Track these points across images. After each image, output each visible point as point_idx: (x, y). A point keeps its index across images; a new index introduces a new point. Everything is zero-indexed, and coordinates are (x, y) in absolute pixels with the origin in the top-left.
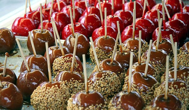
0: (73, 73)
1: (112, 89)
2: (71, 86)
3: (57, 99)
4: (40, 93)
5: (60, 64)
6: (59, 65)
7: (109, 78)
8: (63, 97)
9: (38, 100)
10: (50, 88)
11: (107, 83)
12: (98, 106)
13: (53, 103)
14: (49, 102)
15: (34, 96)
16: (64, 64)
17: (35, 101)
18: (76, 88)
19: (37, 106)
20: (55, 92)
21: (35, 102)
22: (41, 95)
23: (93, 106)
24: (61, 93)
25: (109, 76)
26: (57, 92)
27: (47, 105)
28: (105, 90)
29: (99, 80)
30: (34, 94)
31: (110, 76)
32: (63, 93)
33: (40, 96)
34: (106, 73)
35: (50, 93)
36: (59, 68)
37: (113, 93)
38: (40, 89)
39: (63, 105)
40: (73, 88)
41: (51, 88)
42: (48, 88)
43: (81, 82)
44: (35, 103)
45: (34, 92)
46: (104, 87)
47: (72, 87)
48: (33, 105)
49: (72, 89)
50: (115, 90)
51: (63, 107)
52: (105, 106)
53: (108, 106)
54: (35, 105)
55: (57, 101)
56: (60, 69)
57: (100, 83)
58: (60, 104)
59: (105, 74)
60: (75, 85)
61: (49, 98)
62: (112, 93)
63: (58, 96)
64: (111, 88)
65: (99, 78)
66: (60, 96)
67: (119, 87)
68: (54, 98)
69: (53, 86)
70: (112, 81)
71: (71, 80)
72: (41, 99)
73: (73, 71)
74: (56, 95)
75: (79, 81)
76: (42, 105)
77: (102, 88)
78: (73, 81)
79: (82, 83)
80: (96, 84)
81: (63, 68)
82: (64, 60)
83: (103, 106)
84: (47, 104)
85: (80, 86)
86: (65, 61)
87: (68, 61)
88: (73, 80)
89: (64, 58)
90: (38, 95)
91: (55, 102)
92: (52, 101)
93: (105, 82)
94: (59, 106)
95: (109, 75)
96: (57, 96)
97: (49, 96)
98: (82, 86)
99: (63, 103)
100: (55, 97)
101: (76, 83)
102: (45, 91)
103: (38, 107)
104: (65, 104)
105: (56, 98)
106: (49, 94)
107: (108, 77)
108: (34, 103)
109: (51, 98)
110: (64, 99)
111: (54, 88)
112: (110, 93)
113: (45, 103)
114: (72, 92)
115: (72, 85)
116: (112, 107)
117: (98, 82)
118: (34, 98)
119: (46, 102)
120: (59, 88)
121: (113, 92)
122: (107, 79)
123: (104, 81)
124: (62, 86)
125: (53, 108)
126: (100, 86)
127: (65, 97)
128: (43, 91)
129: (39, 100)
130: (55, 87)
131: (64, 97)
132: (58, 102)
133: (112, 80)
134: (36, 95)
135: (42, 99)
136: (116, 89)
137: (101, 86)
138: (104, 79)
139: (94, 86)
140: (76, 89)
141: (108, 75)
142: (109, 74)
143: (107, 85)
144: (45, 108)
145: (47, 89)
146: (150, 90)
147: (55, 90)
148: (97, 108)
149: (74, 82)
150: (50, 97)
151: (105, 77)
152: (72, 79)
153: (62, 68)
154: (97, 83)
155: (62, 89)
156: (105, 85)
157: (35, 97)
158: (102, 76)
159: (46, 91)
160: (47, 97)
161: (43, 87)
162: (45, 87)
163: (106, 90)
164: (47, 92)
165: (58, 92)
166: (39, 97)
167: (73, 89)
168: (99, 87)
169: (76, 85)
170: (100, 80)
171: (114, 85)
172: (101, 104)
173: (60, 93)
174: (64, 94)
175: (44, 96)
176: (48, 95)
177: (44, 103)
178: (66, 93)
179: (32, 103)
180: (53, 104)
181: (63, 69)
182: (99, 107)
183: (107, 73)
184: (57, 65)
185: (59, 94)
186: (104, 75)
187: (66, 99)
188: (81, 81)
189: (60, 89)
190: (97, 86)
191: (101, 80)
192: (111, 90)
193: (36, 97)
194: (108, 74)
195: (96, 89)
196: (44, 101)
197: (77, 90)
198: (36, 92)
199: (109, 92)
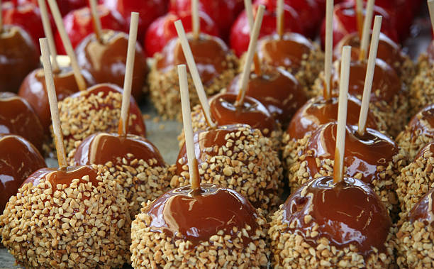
0: (128, 138)
1: (258, 180)
2: (127, 177)
3: (92, 221)
4: (33, 206)
5: (76, 116)
6: (73, 120)
7: (247, 147)
8: (110, 213)
9: (29, 227)
10: (65, 185)
11: (242, 161)
12: (239, 235)
13: (79, 234)
14: (66, 232)
15: (14, 215)
16: (88, 115)
17: (19, 232)
18: (143, 183)
19: (25, 248)
20: (84, 197)
21: (19, 235)
22: (37, 212)
23: (223, 236)
24: (104, 199)
25: (246, 139)
26: (89, 198)
27: (61, 243)
28: (240, 184)
29: (217, 154)
30: (14, 210)
31: (248, 141)
32: (109, 202)
33: (35, 215)
34: (236, 131)
35: (67, 201)
36: (74, 128)
37: (262, 192)
38: (31, 193)
39: (111, 239)
40: (133, 185)
41: (68, 186)
42: (59, 186)
43: (157, 165)
44: (19, 239)
45: (9, 205)
46: (234, 174)
47: (129, 181)
48: (10, 247)
49: (129, 188)
50: (268, 183)
51: (112, 245)
52: (259, 233)
53: (270, 232)
54: (17, 247)
55: (91, 227)
56: (79, 131)
57: (220, 164)
58: (101, 238)
59: (232, 134)
60: (138, 176)
61: (64, 219)
62: (260, 194)
63: (96, 211)
64: (255, 177)
65: (216, 147)
66: (101, 210)
67: (276, 173)
68: (83, 216)
69: (75, 181)
70: (256, 157)
71: (126, 159)
72: (39, 223)
73: (127, 133)
74: (86, 208)
75: (150, 160)
76: (42, 243)
77: (227, 177)
78: (132, 163)
79: (158, 168)
80: (208, 168)
81: (87, 129)
82: (89, 103)
83: (254, 234)
84: (61, 239)
85: (156, 178)
86: (93, 107)
87: (101, 107)
88: (132, 159)
89: (87, 96)
90: (28, 213)
91: (85, 232)
92: (76, 229)
93: (236, 159)
94: (100, 243)
95: (246, 136)
96: (89, 211)
97: (65, 212)
98: (161, 177)
99: (112, 233)
100: (84, 214)
101: (141, 168)
102: (49, 197)
103: (29, 252)
104: (118, 235)
105: (87, 217)
106: (65, 205)
107: (243, 143)
108: (14, 238)
109: (70, 218)
110: (115, 221)
111: (78, 184)
112: (255, 193)
113: (54, 235)
114: (131, 197)
115: (128, 174)
116: (285, 235)
117: (213, 160)
118: (13, 224)
119: (58, 234)
120: (95, 183)
121: (261, 189)
122: (241, 151)
123: (233, 158)
124: (105, 178)
125: (80, 250)
126: (222, 174)
127: (117, 215)
128: (43, 196)
129: (32, 227)
130: (82, 181)
131: (113, 212)
132: (95, 230)
133: (257, 151)
134: (19, 213)
135: (43, 224)
136: (269, 179)
137: (225, 173)
138: (231, 148)
139: (203, 175)
140: (142, 186)
141: (244, 137)
142: (245, 133)
143: (244, 170)
144: (54, 252)
145: (54, 189)
146: (383, 175)
147: (82, 193)
148: (237, 240)
149: (136, 166)
150: (67, 215)
151: (234, 144)
152: (129, 155)
153: (85, 127)
154: (210, 164)
155: (103, 187)
156: (237, 170)
157: (16, 220)
158: (226, 142)
159: (52, 196)
160: (57, 217)
161: (42, 185)
162: (50, 185)
163: (242, 186)
164: (56, 201)
165: (92, 199)
166: (29, 218)
167: (133, 189)
168: (218, 177)
169: (141, 176)
170: (220, 152)
171: (262, 166)
172: (249, 228)
173: (101, 201)
174: (114, 202)
175: (47, 215)
176: (61, 210)
177: (50, 237)
178: (118, 201)
179: (8, 239)
180: (80, 239)
181: (88, 132)
182: (243, 237)
183: (238, 131)
184: (66, 120)
185: (96, 204)
186: (231, 138)
187: (118, 219)
188: (156, 161)
189: (99, 188)
190: (212, 174)
191: (224, 154)
192: (258, 184)
193: (19, 218)
194: (242, 134)
195: (209, 182)
196: (49, 229)
197: (145, 192)
198: (18, 202)
199: (252, 190)
